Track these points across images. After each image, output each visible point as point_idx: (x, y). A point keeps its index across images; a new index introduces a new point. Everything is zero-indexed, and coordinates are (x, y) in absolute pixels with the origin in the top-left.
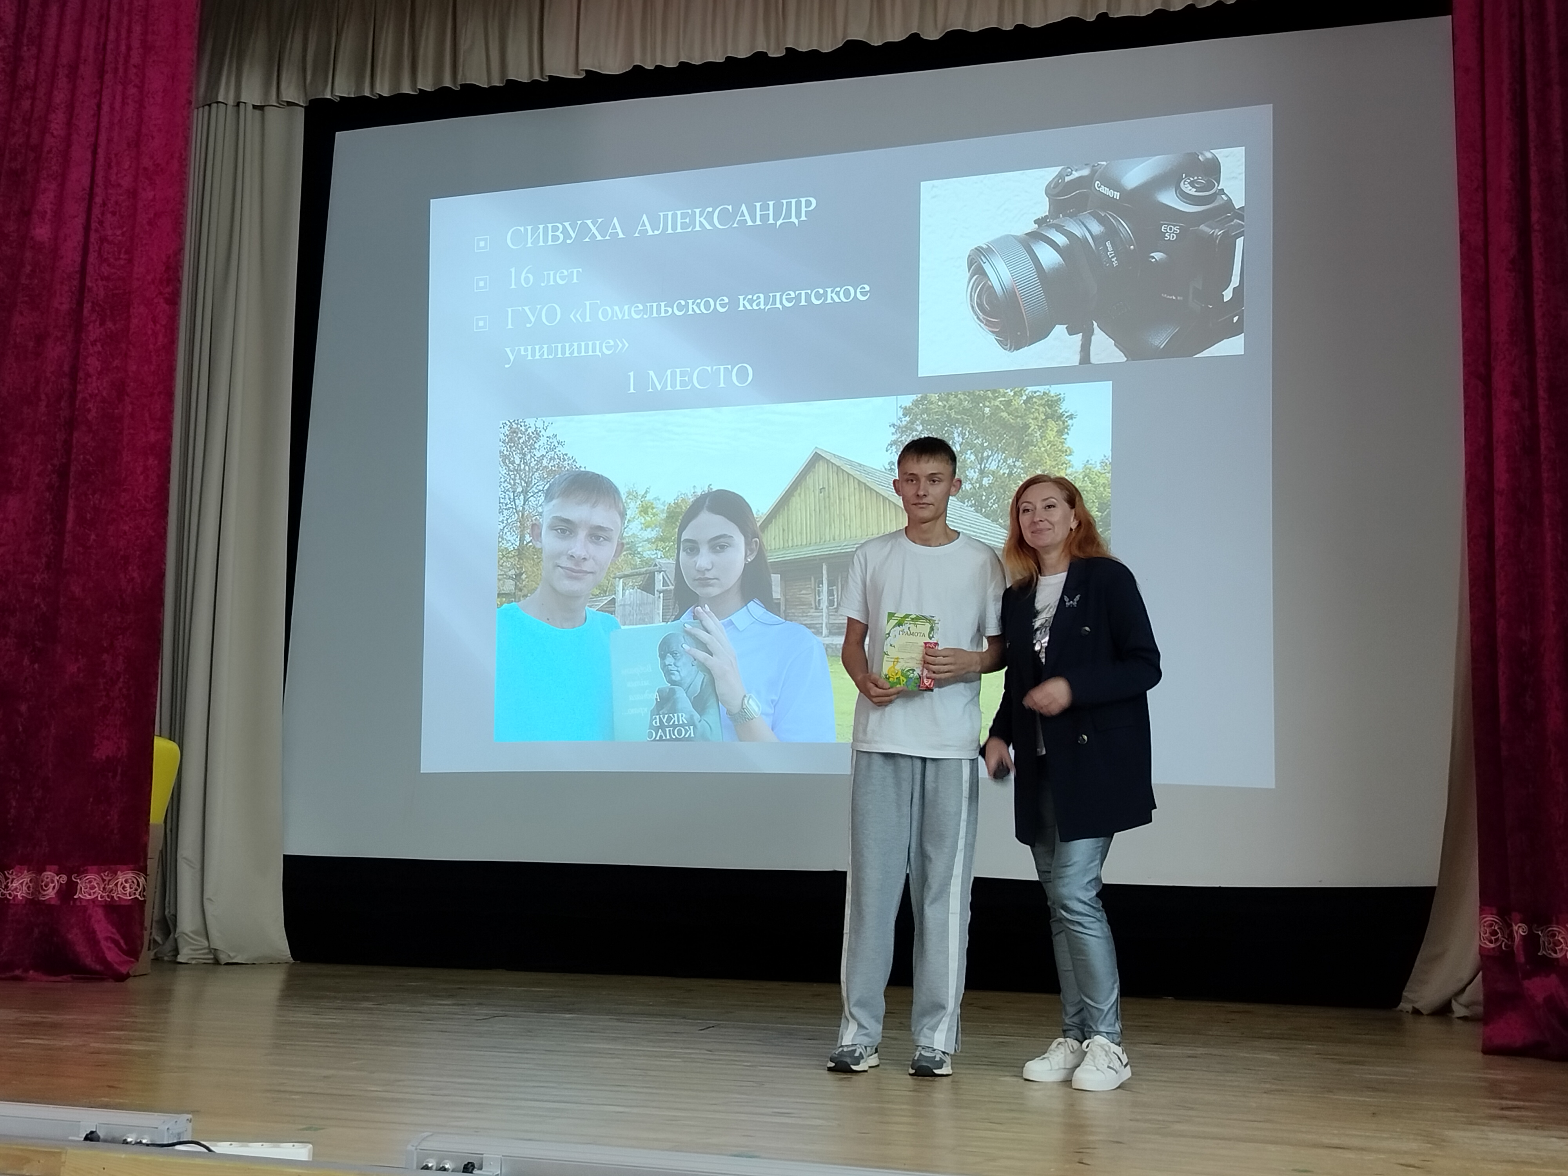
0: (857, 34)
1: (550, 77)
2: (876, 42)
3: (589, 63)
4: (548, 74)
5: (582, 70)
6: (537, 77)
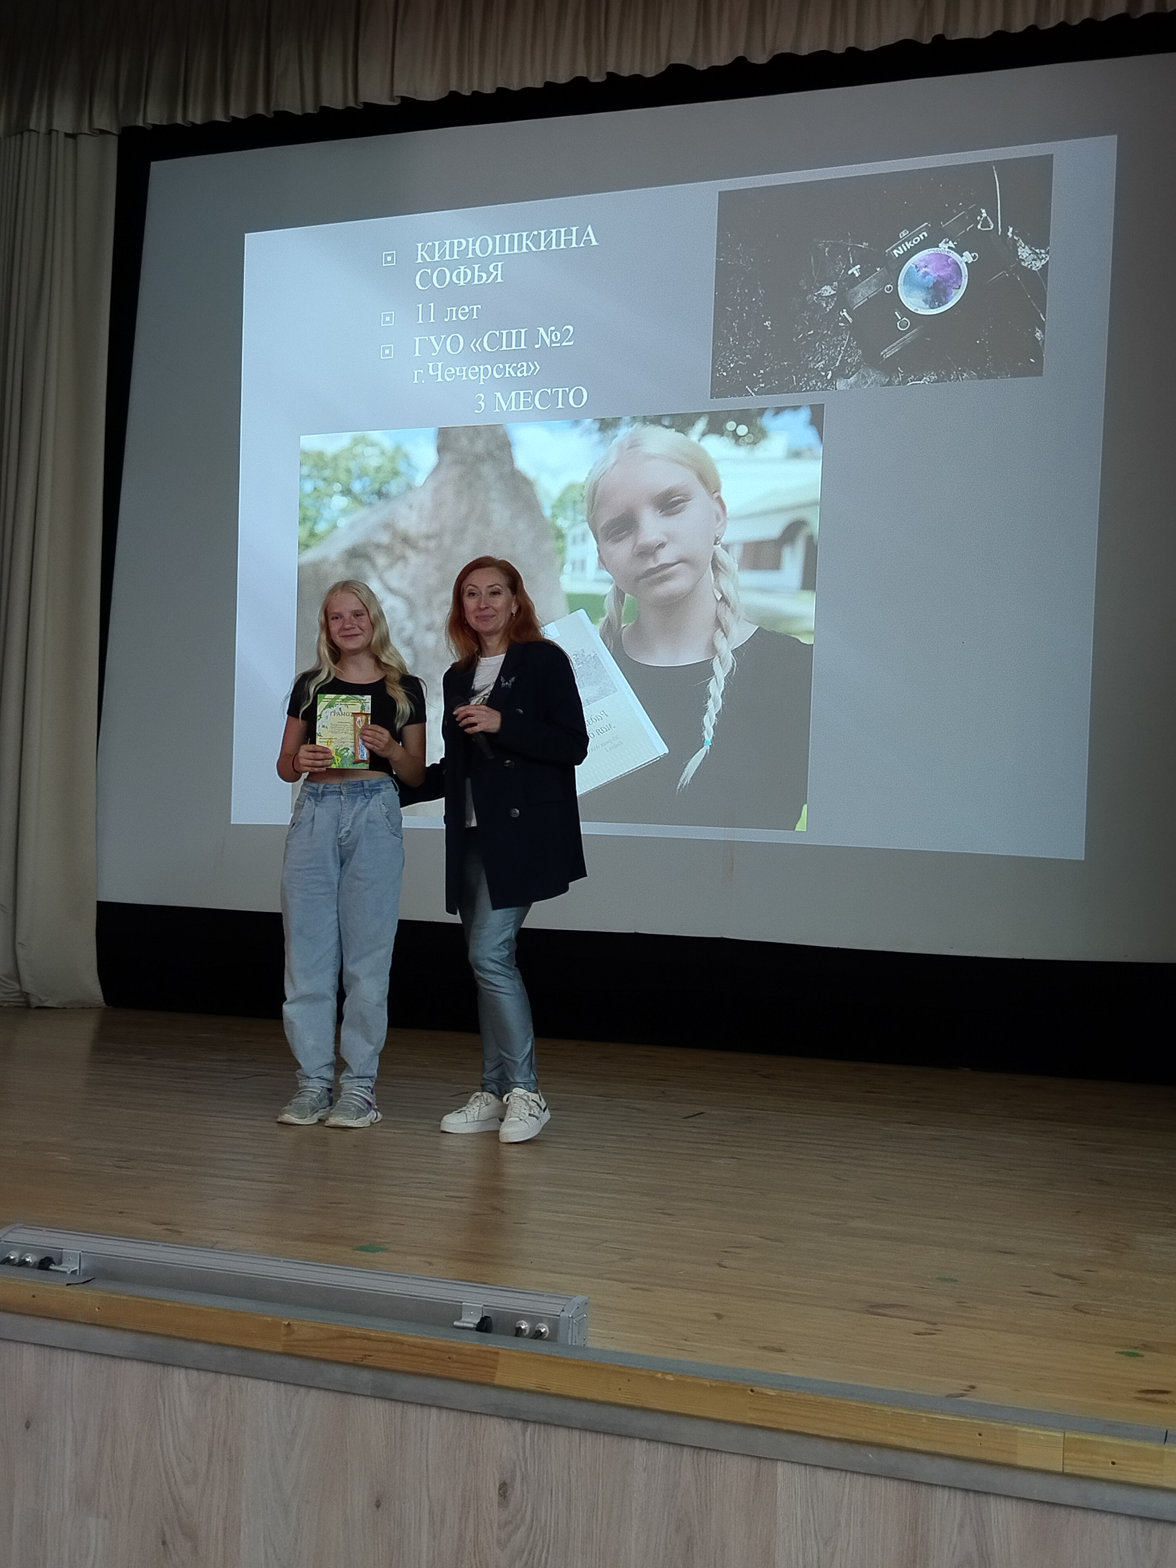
0: (681, 57)
1: (365, 104)
2: (701, 66)
3: (403, 89)
4: (362, 101)
5: (397, 97)
6: (351, 104)
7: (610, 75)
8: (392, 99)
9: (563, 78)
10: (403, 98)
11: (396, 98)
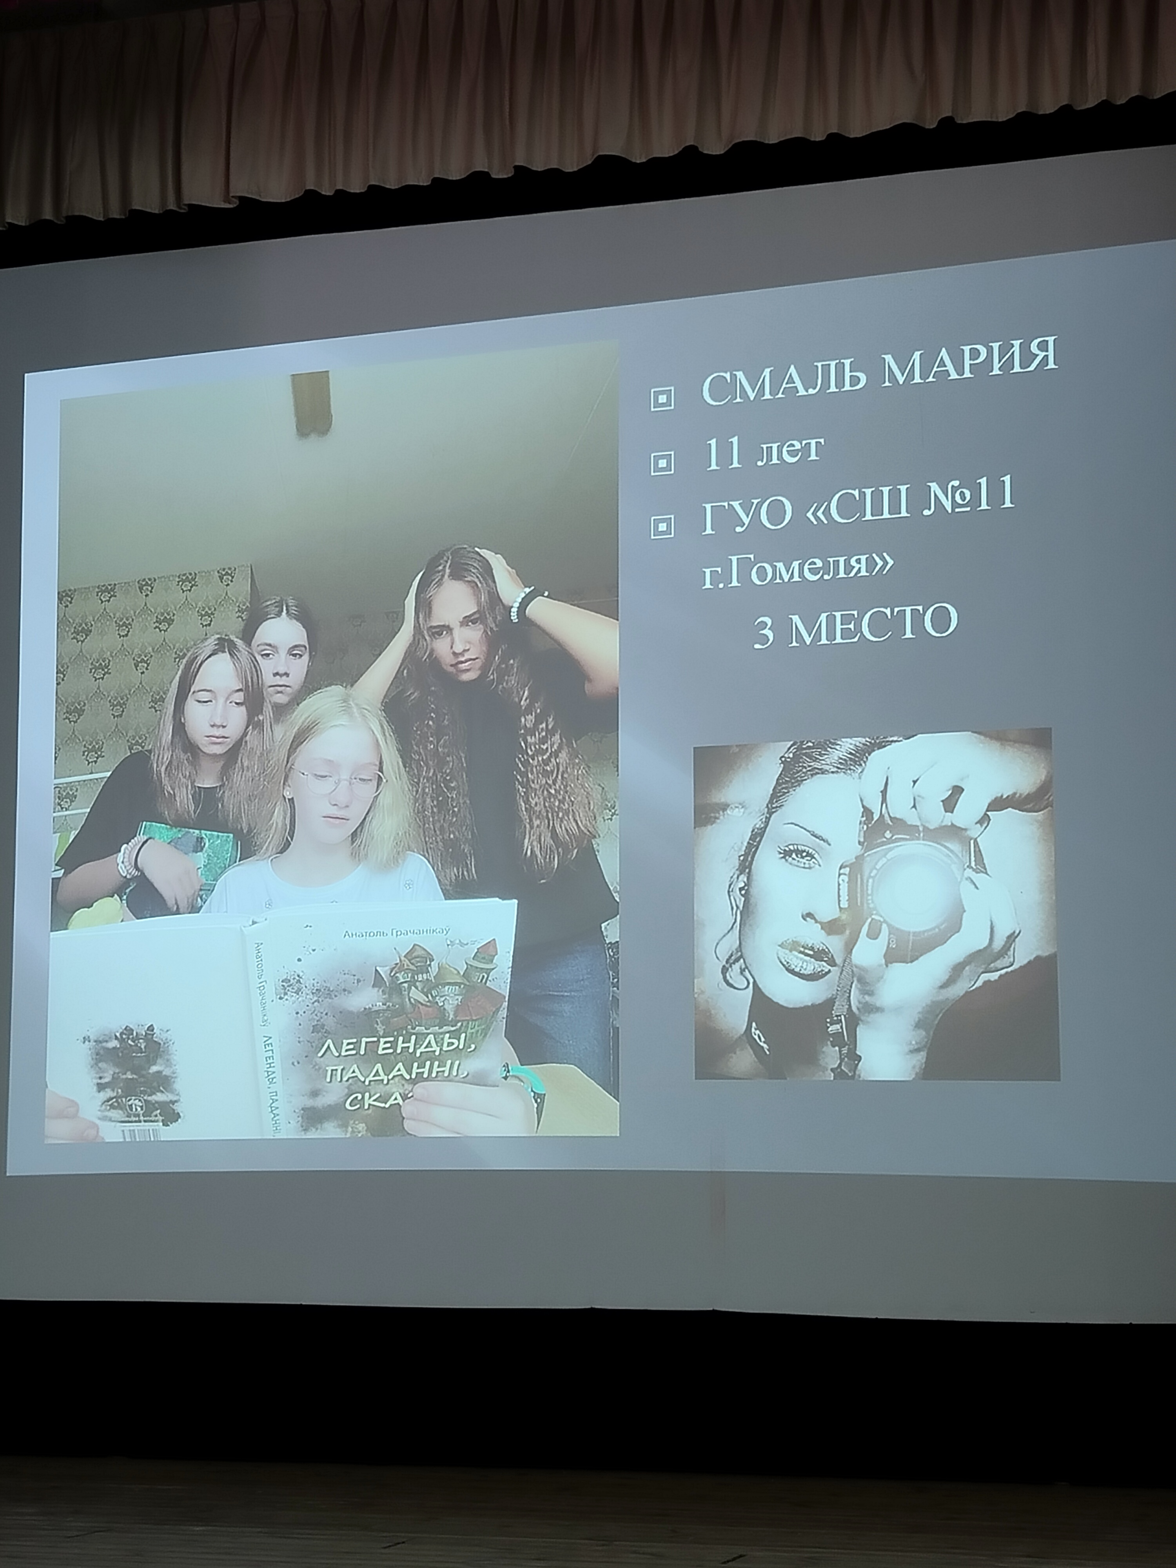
0: (612, 147)
1: (191, 206)
2: (639, 158)
3: (242, 187)
4: (187, 202)
5: (233, 197)
6: (172, 206)
7: (517, 168)
8: (227, 200)
9: (456, 174)
10: (241, 199)
11: (233, 199)
